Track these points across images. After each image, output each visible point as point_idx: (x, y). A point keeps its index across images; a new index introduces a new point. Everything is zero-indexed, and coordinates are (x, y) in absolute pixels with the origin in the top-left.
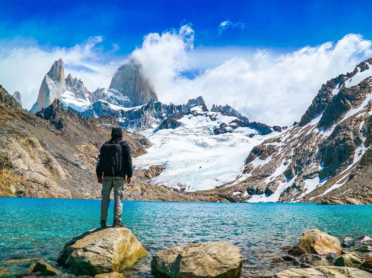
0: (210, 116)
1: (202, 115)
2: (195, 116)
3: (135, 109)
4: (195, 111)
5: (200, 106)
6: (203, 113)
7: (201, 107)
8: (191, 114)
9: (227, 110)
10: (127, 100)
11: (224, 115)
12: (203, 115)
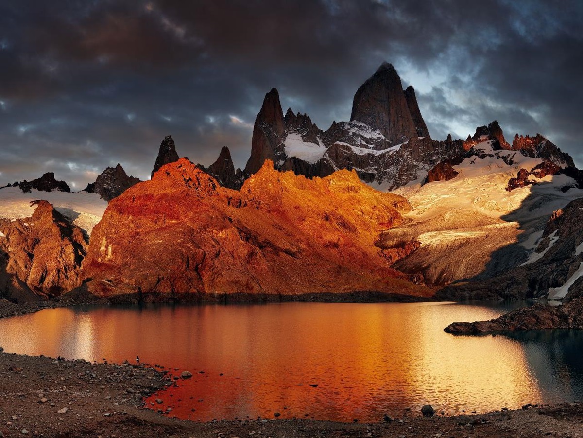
0: (504, 158)
1: (491, 156)
2: (480, 157)
3: (391, 151)
4: (482, 149)
5: (488, 141)
6: (493, 152)
7: (490, 143)
8: (474, 156)
9: (539, 143)
10: (379, 136)
11: (526, 155)
12: (493, 156)
